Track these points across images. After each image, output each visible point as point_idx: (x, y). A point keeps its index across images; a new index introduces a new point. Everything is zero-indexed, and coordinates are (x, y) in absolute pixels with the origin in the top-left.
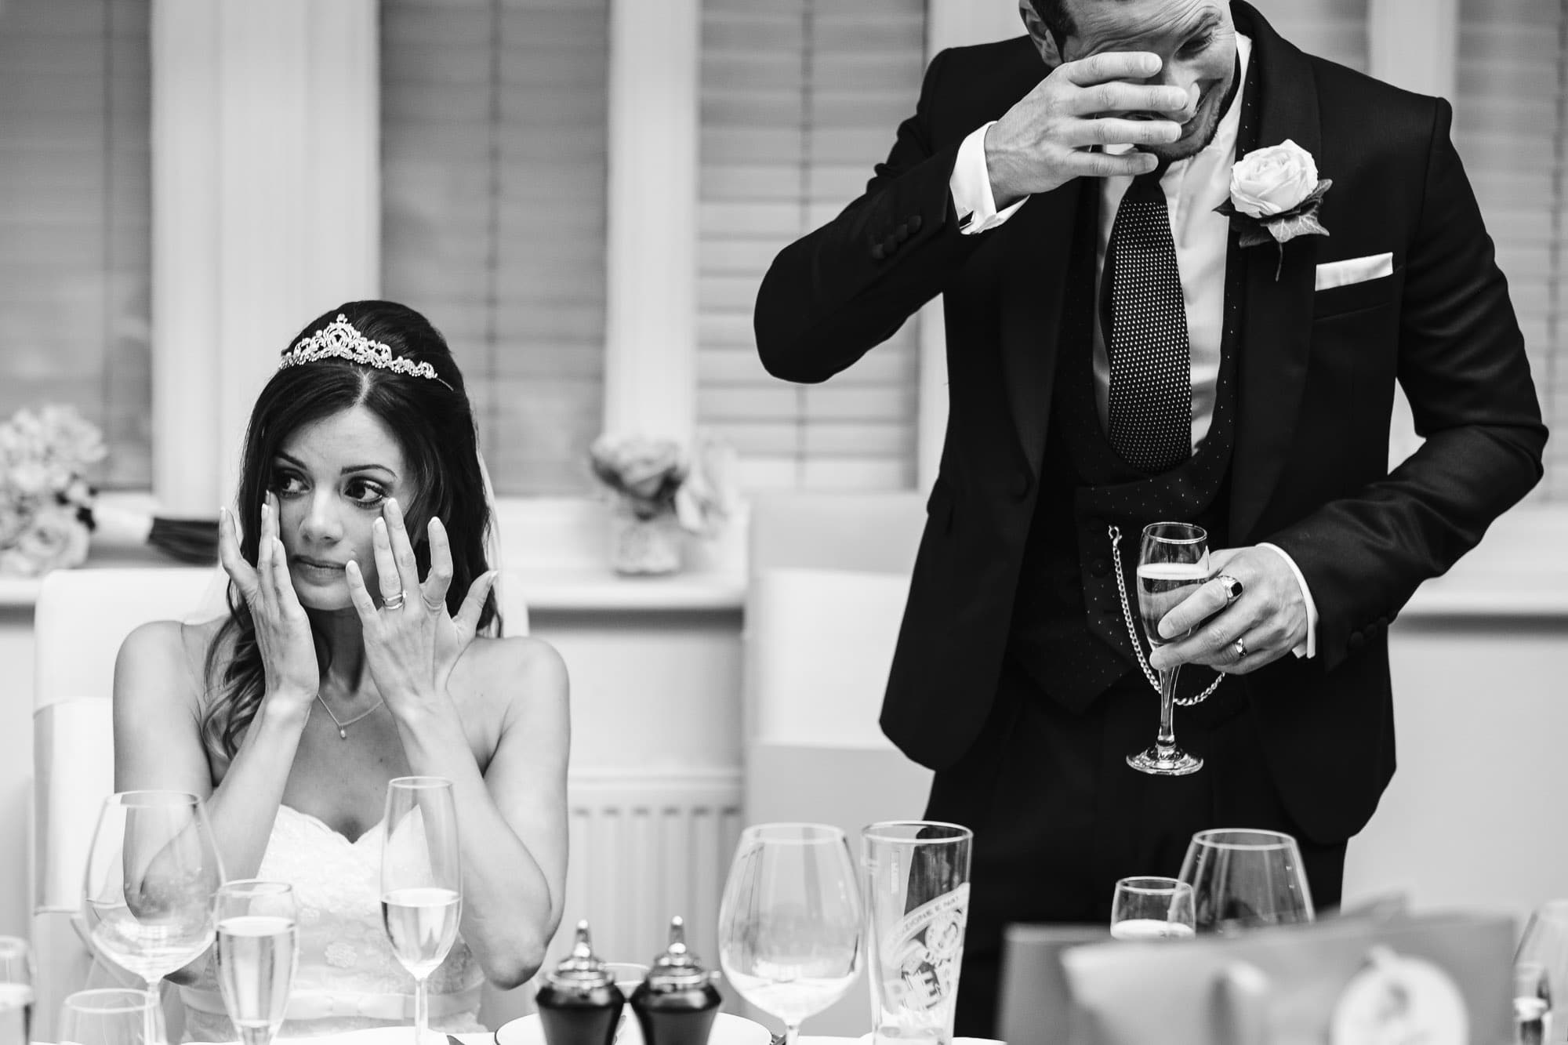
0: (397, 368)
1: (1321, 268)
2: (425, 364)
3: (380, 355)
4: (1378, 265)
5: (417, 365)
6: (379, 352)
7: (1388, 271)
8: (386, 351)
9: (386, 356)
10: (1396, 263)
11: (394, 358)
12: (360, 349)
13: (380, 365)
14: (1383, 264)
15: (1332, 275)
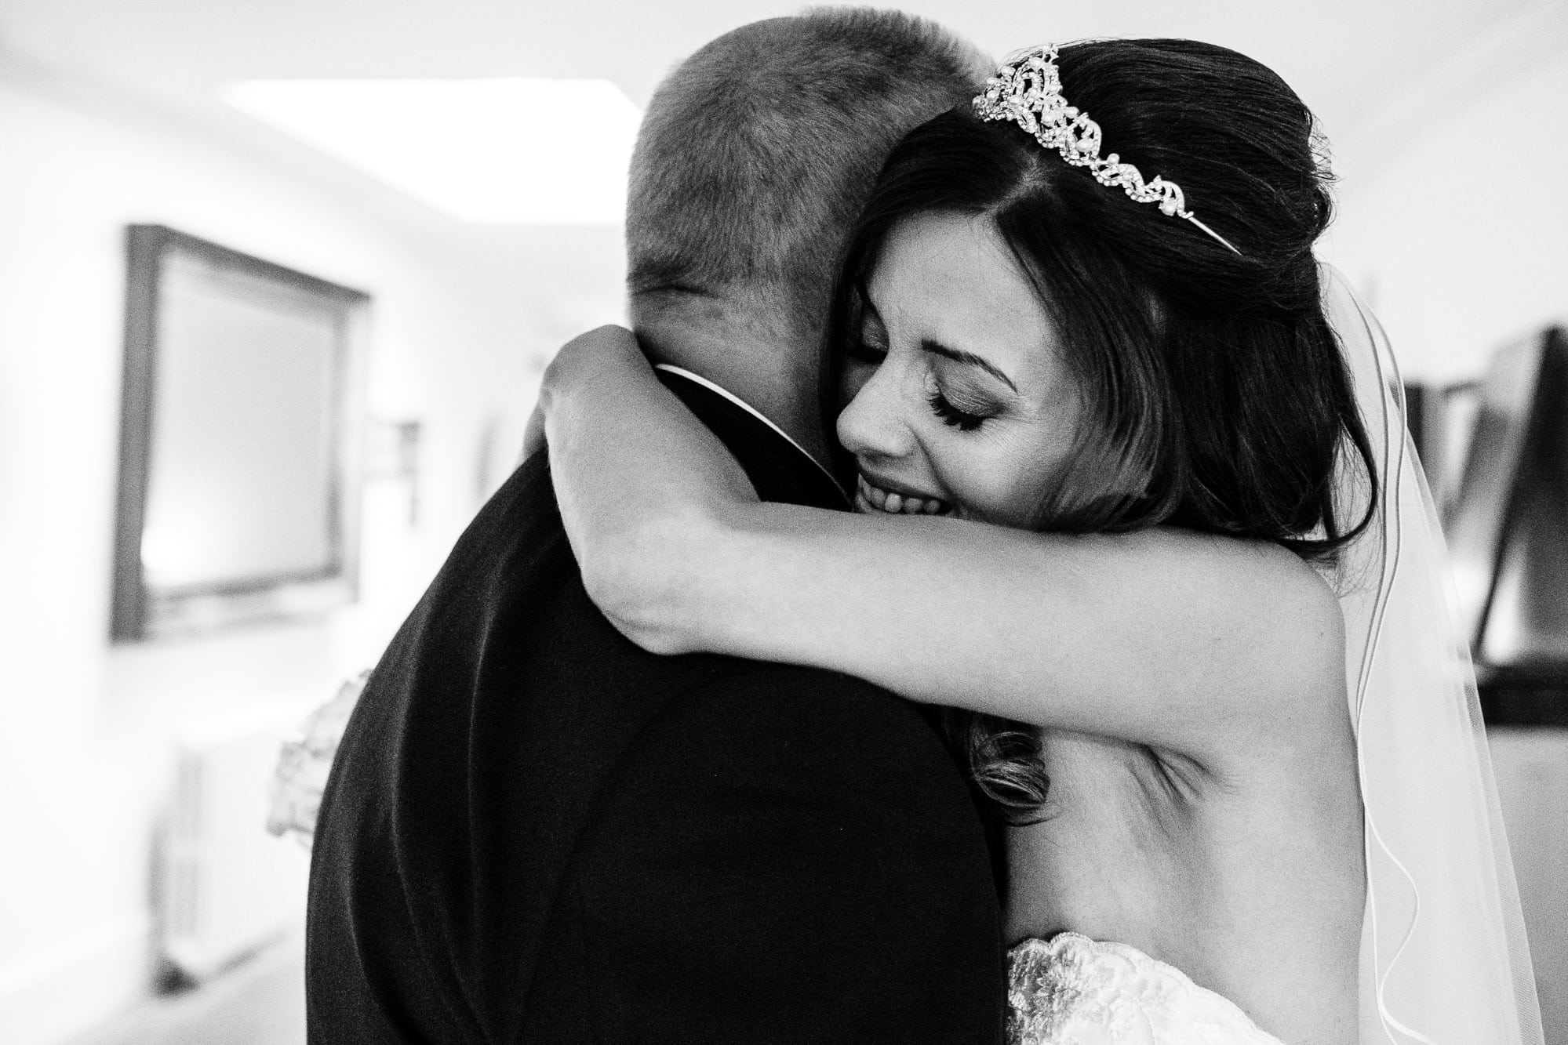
0: (1105, 174)
2: (1170, 186)
3: (1080, 138)
5: (1147, 182)
6: (1078, 132)
8: (1092, 136)
9: (1092, 143)
11: (1103, 155)
12: (1047, 118)
13: (1074, 160)
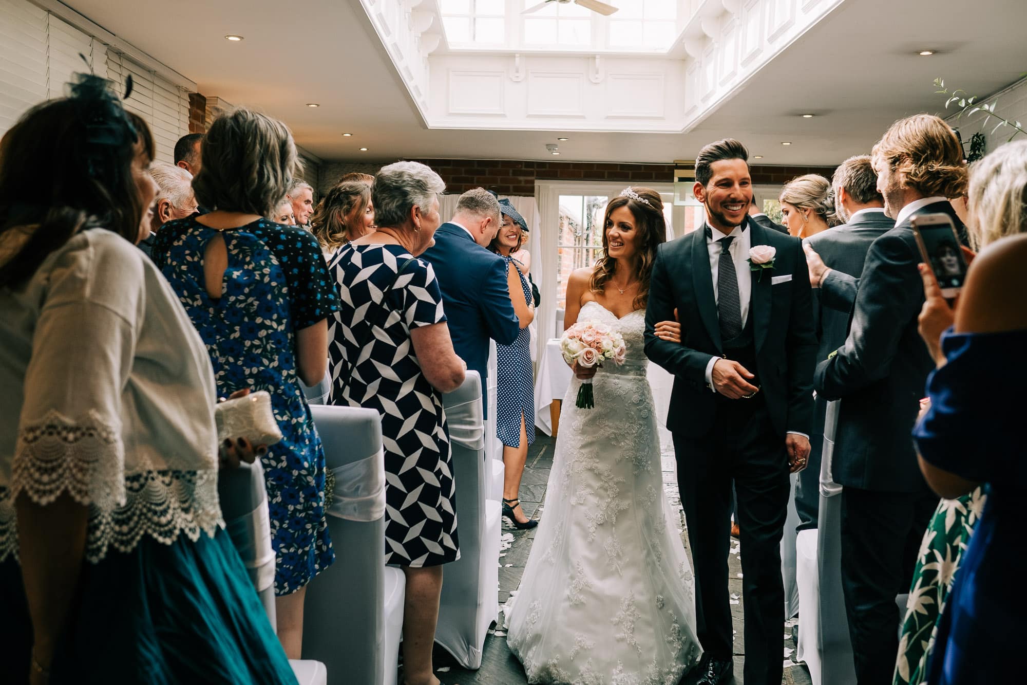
1: (773, 278)
4: (788, 278)
7: (791, 279)
10: (793, 277)
14: (789, 278)
15: (777, 280)
